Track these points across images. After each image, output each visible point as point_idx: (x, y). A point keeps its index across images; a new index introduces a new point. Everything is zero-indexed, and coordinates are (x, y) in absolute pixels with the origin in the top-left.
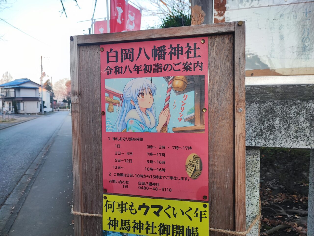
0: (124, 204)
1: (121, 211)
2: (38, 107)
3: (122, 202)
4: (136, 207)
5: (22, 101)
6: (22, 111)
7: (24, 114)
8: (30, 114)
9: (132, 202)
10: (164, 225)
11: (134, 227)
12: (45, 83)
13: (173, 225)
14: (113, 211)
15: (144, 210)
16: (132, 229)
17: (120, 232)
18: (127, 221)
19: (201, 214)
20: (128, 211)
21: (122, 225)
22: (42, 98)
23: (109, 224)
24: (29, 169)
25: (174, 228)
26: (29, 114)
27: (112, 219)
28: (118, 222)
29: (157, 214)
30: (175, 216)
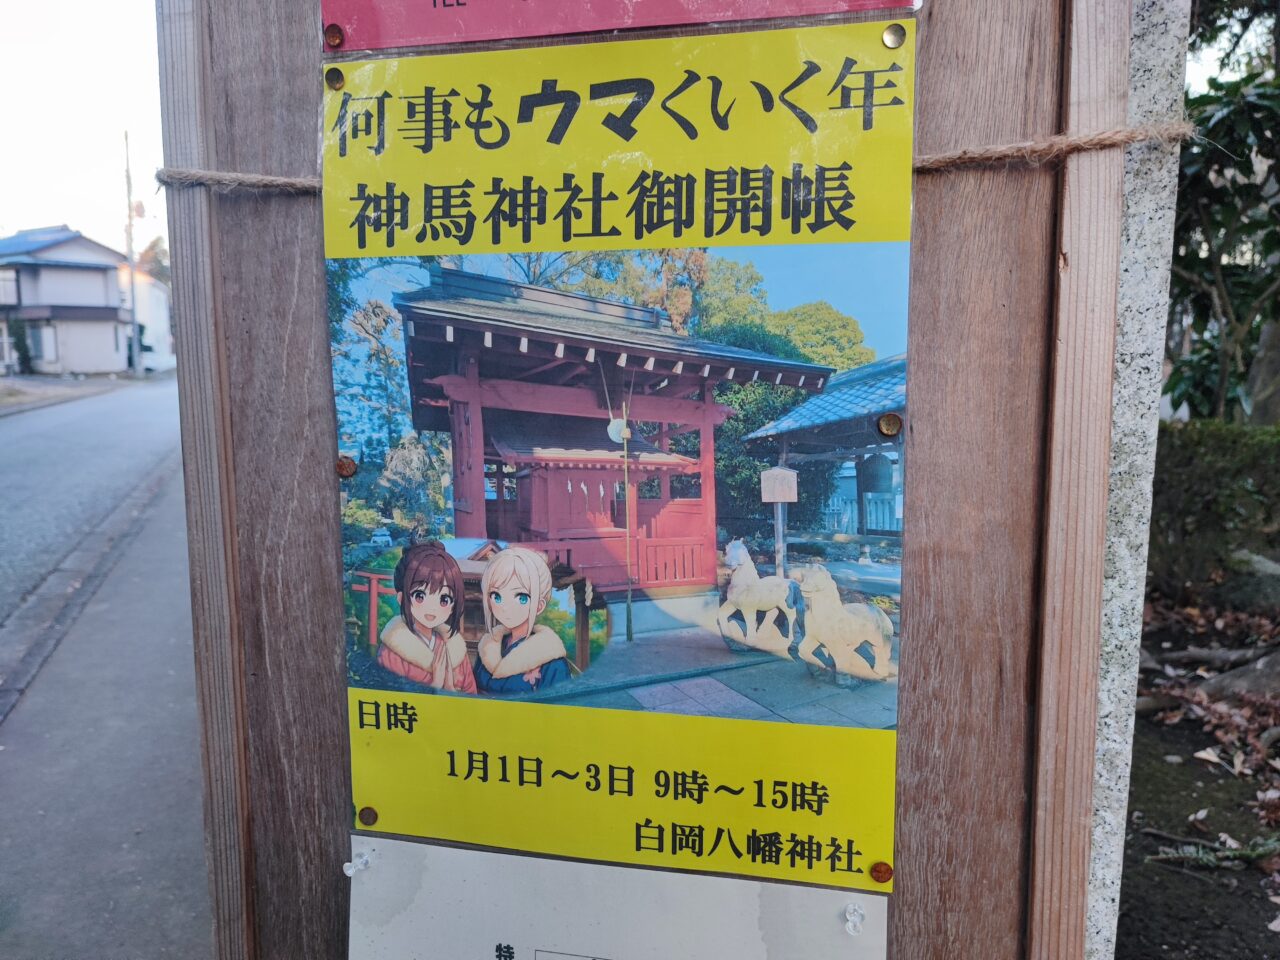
0: (441, 100)
1: (422, 142)
2: (117, 348)
3: (429, 91)
4: (505, 107)
5: (48, 321)
6: (50, 363)
7: (57, 376)
8: (87, 375)
9: (481, 86)
10: (662, 179)
11: (496, 214)
12: (147, 252)
13: (710, 174)
14: (380, 148)
15: (549, 115)
16: (483, 230)
17: (420, 257)
18: (455, 192)
19: (869, 91)
20: (463, 135)
21: (428, 217)
22: (132, 311)
23: (361, 221)
24: (76, 553)
25: (717, 186)
26: (82, 378)
27: (376, 189)
28: (408, 199)
29: (622, 126)
30: (722, 122)
